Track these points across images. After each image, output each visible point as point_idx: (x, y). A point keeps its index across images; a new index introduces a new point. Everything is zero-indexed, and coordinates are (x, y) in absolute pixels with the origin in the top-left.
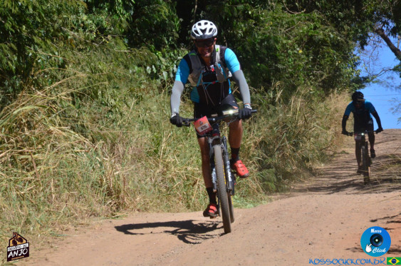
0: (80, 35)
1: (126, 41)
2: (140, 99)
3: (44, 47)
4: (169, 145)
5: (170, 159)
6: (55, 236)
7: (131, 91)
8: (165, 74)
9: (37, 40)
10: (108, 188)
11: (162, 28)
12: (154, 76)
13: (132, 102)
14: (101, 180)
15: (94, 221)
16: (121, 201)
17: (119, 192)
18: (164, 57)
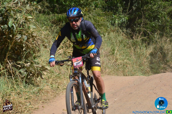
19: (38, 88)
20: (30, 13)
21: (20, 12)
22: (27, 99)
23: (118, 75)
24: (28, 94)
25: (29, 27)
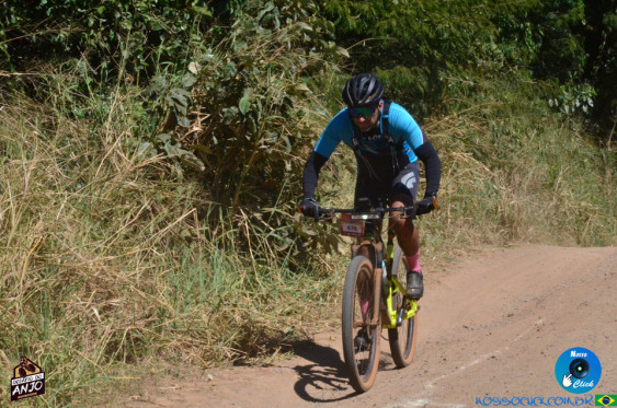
0: (489, 64)
1: (531, 73)
2: (541, 131)
3: (455, 71)
4: (565, 178)
5: (565, 193)
6: (449, 260)
7: (533, 123)
8: (567, 108)
9: (448, 64)
10: (502, 216)
11: (568, 62)
12: (555, 109)
13: (533, 134)
14: (497, 208)
15: (487, 249)
16: (513, 231)
17: (512, 222)
18: (567, 91)
19: (324, 282)
20: (308, 72)
21: (277, 70)
22: (288, 314)
23: (560, 242)
24: (293, 300)
25: (300, 114)
